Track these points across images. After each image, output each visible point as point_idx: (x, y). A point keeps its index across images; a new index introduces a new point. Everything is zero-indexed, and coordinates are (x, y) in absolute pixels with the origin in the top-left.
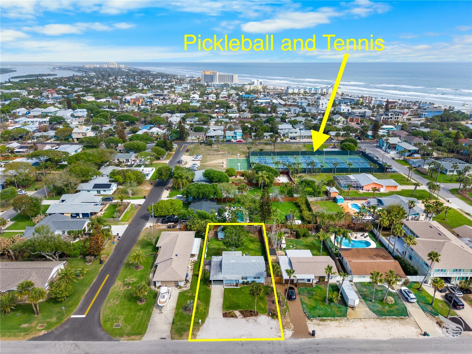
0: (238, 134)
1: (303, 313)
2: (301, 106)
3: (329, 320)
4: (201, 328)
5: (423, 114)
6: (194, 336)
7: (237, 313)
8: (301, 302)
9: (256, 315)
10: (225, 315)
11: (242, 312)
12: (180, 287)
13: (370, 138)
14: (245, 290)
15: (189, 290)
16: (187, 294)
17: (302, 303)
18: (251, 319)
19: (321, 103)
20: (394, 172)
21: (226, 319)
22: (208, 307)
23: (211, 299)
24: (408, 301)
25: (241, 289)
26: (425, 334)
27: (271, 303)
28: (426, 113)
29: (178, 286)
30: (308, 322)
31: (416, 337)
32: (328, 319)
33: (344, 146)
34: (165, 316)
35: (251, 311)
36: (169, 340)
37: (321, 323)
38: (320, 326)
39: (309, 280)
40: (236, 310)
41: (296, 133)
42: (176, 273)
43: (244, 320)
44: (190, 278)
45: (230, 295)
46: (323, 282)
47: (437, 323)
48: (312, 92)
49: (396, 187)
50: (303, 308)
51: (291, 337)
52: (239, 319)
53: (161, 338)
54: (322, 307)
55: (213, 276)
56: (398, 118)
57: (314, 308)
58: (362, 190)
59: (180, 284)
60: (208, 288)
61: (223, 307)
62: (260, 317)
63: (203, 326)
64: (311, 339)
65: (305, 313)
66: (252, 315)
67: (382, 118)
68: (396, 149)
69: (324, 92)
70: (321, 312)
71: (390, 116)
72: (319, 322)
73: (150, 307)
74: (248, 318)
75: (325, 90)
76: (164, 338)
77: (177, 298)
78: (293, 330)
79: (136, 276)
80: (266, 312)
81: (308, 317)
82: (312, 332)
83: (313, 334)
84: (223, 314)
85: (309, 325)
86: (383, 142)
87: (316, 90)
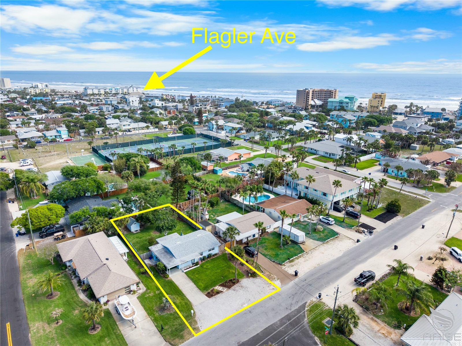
0: (62, 132)
1: (272, 263)
2: (111, 104)
3: (296, 259)
5: (221, 104)
6: (196, 329)
7: (218, 288)
8: (263, 255)
9: (238, 281)
10: (209, 295)
11: (223, 285)
12: (135, 292)
13: (196, 124)
14: (207, 266)
15: (146, 290)
16: (147, 295)
17: (265, 255)
18: (236, 286)
19: (131, 101)
20: (237, 145)
21: (213, 299)
22: (185, 297)
23: (180, 289)
24: (330, 225)
25: (202, 266)
26: (358, 241)
27: (241, 266)
28: (223, 103)
29: (131, 291)
30: (283, 267)
31: (354, 246)
32: (294, 259)
33: (186, 131)
34: (142, 328)
35: (231, 280)
37: (292, 263)
38: (294, 267)
39: (254, 236)
40: (215, 286)
41: (129, 125)
42: (124, 277)
43: (231, 291)
45: (197, 276)
46: (265, 233)
47: (356, 231)
48: (113, 92)
49: (249, 154)
50: (269, 259)
51: (282, 285)
52: (226, 292)
54: (281, 252)
55: (168, 264)
56: (206, 108)
57: (277, 255)
58: (227, 161)
59: (131, 288)
60: (167, 279)
61: (200, 290)
62: (242, 282)
63: (197, 316)
64: (297, 279)
65: (274, 262)
66: (234, 283)
67: (194, 108)
68: (225, 129)
69: (126, 92)
70: (285, 256)
71: (200, 107)
72: (290, 264)
74: (233, 288)
75: (125, 90)
77: (140, 304)
78: (278, 279)
79: (58, 306)
80: (243, 276)
81: (280, 264)
82: (294, 274)
83: (296, 274)
84: (206, 295)
85: (286, 269)
86: (213, 125)
87: (117, 90)
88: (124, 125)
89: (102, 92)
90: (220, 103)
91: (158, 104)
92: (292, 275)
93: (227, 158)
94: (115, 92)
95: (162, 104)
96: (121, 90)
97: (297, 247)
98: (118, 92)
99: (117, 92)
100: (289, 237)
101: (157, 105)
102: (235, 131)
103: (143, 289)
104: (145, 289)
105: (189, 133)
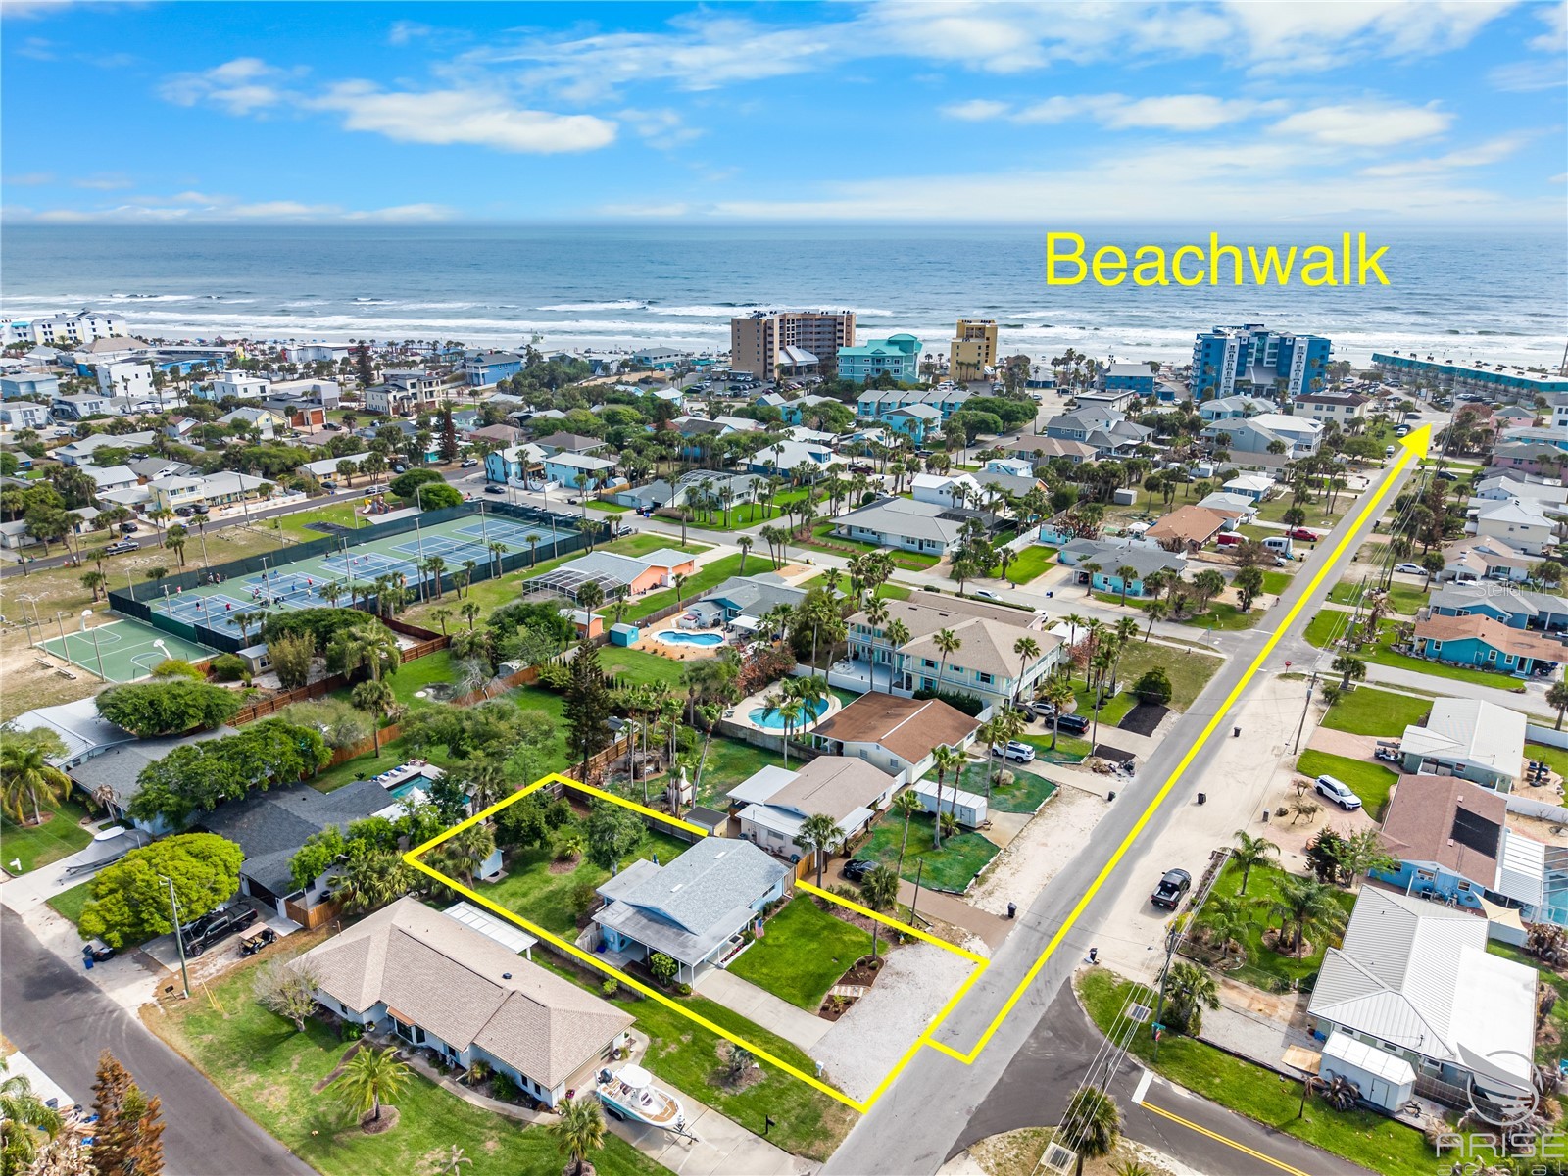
1: (938, 894)
3: (989, 871)
4: (834, 1081)
5: (478, 375)
6: (847, 1110)
7: (840, 991)
8: (909, 880)
9: (879, 961)
10: (830, 1015)
11: (850, 979)
12: (624, 1051)
13: (431, 461)
14: (775, 939)
15: (651, 1040)
16: (663, 1053)
17: (913, 880)
18: (885, 977)
19: (116, 377)
20: (627, 533)
22: (770, 1033)
23: (742, 1015)
24: (1024, 762)
25: (762, 942)
26: (1111, 797)
27: (862, 922)
28: (485, 371)
29: (617, 1052)
30: (970, 902)
31: (1107, 811)
32: (986, 872)
33: (431, 496)
34: (710, 1140)
35: (861, 964)
37: (987, 886)
38: (998, 893)
40: (828, 987)
42: (590, 1015)
43: (876, 992)
45: (765, 971)
46: (878, 815)
47: (1094, 771)
49: (690, 564)
50: (922, 885)
51: (990, 947)
52: (867, 998)
54: (943, 860)
55: (684, 954)
56: (431, 393)
57: (937, 871)
58: (629, 595)
60: (689, 998)
62: (890, 961)
63: (831, 1075)
65: (940, 891)
67: (391, 397)
69: (62, 338)
70: (960, 869)
71: (411, 391)
72: (983, 889)
74: (877, 981)
75: (59, 330)
78: (974, 935)
79: (417, 1145)
80: (886, 946)
81: (956, 894)
82: (1006, 912)
84: (821, 1016)
85: (979, 906)
86: (505, 462)
87: (21, 331)
88: (173, 492)
90: (474, 371)
91: (246, 390)
92: (1003, 917)
94: (16, 340)
95: (263, 389)
96: (39, 330)
97: (974, 840)
98: (29, 338)
99: (23, 339)
100: (953, 816)
101: (242, 395)
102: (591, 483)
103: (641, 1040)
104: (646, 1038)
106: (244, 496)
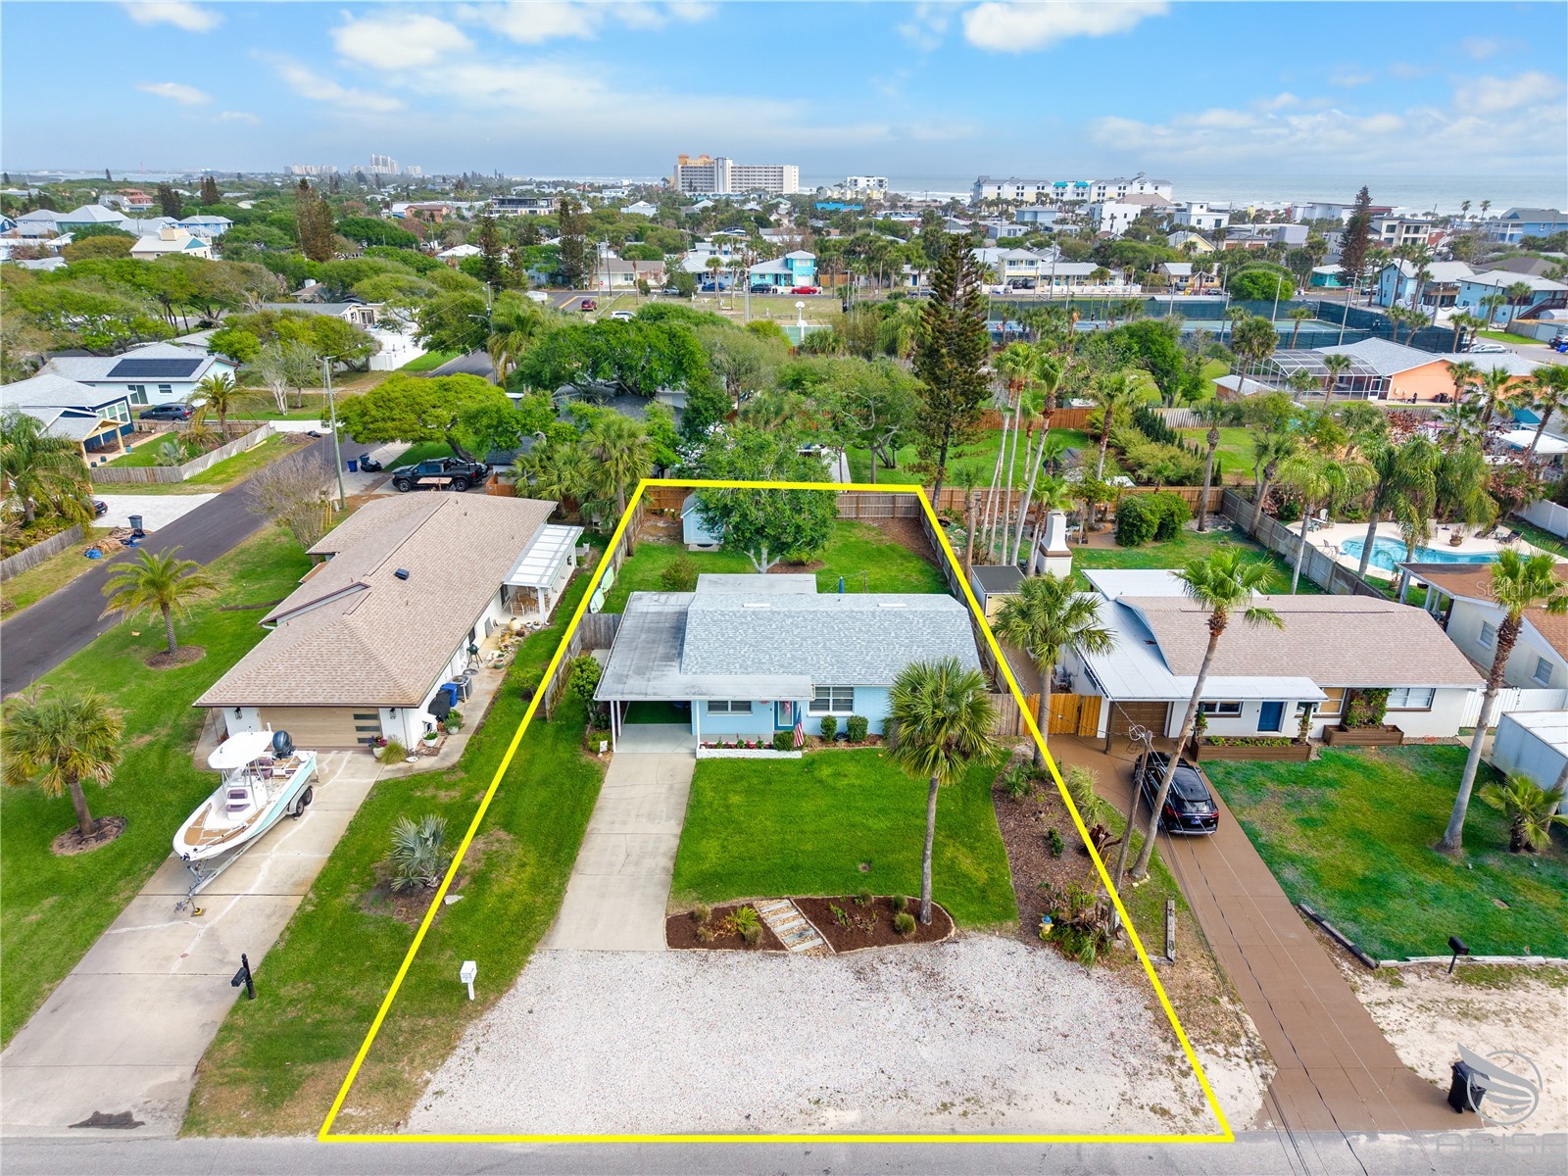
0: (796, 264)
1: (1301, 923)
3: (1538, 973)
4: (472, 1030)
5: (1503, 235)
6: (394, 1098)
7: (782, 916)
8: (1260, 848)
9: (934, 929)
10: (684, 933)
11: (817, 913)
12: (395, 752)
14: (837, 775)
15: (452, 769)
16: (429, 792)
17: (1271, 857)
18: (894, 961)
19: (1106, 215)
21: (691, 958)
22: (565, 877)
23: (592, 825)
25: (809, 765)
27: (1037, 854)
28: (1516, 231)
29: (378, 741)
30: (1371, 991)
32: (1526, 971)
34: (212, 934)
35: (893, 906)
36: (159, 1135)
37: (1477, 995)
38: (1484, 1028)
39: (1272, 712)
40: (774, 893)
41: (1032, 263)
42: (370, 656)
43: (835, 971)
44: (472, 710)
45: (735, 799)
46: (1370, 732)
48: (1065, 198)
50: (1287, 887)
52: (797, 963)
53: (97, 1121)
54: (1431, 880)
55: (621, 679)
57: (1376, 888)
58: (1383, 397)
59: (389, 728)
60: (587, 758)
61: (676, 874)
62: (961, 948)
63: (492, 1016)
64: (1452, 1139)
65: (1316, 920)
66: (896, 933)
68: (1460, 304)
70: (1447, 920)
71: (1385, 235)
72: (1458, 992)
73: (127, 873)
74: (866, 955)
75: (1111, 192)
76: (124, 1121)
77: (349, 816)
78: (1254, 1057)
80: (1004, 914)
81: (1354, 953)
82: (1446, 1082)
83: (1460, 1096)
84: (671, 922)
85: (1389, 1018)
87: (1080, 190)
88: (1012, 263)
89: (1030, 194)
90: (1500, 230)
91: (1199, 222)
92: (1424, 1090)
93: (1387, 383)
94: (1075, 198)
96: (1095, 190)
98: (1085, 197)
99: (1080, 198)
100: (1552, 796)
103: (446, 756)
104: (456, 759)
105: (1257, 295)
106: (1081, 280)
